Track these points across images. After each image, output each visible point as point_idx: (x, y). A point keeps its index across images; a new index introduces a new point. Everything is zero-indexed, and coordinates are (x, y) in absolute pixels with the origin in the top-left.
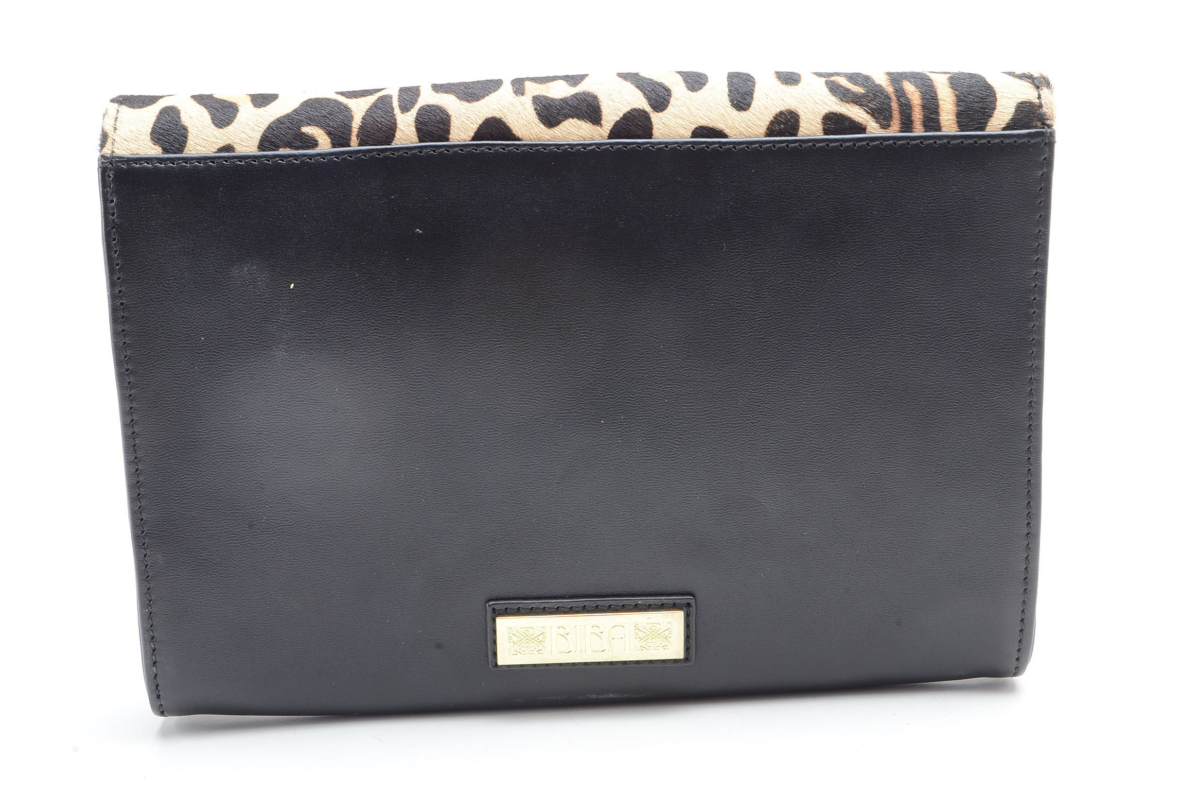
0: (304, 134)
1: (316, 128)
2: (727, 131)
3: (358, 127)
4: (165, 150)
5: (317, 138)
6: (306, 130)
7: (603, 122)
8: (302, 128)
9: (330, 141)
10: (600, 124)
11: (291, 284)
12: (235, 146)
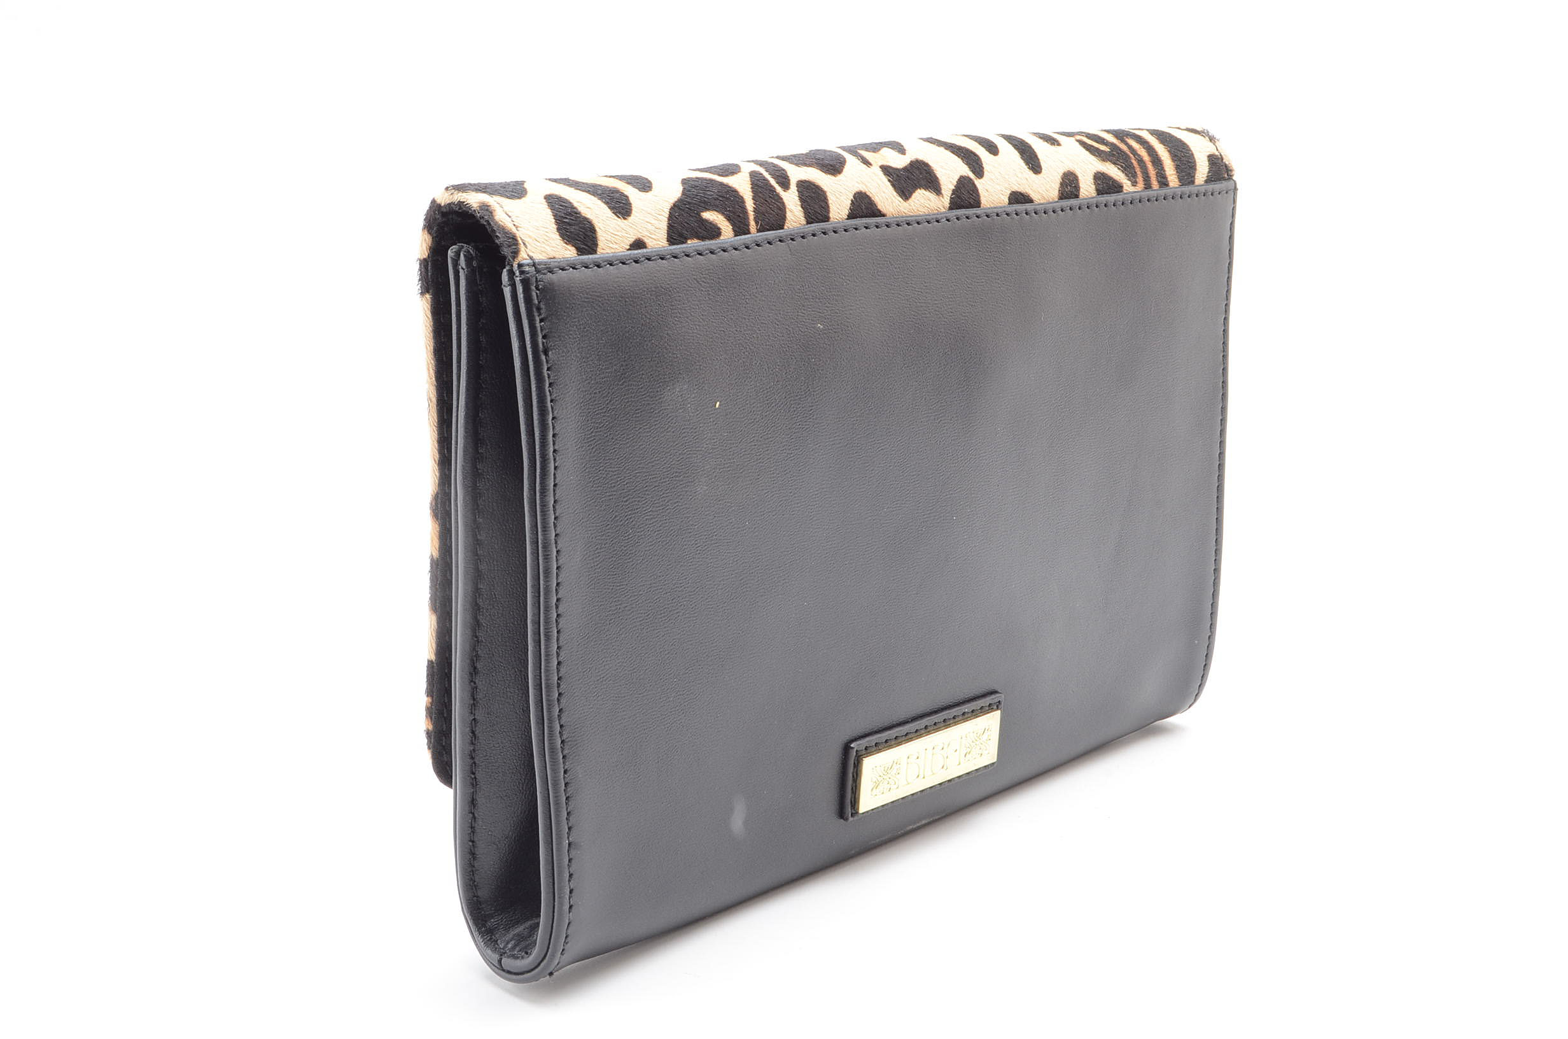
0: (706, 221)
1: (716, 213)
2: (1033, 196)
3: (752, 209)
4: (581, 251)
5: (719, 225)
6: (708, 215)
7: (943, 192)
8: (702, 213)
9: (731, 227)
10: (941, 193)
11: (716, 403)
12: (646, 240)
